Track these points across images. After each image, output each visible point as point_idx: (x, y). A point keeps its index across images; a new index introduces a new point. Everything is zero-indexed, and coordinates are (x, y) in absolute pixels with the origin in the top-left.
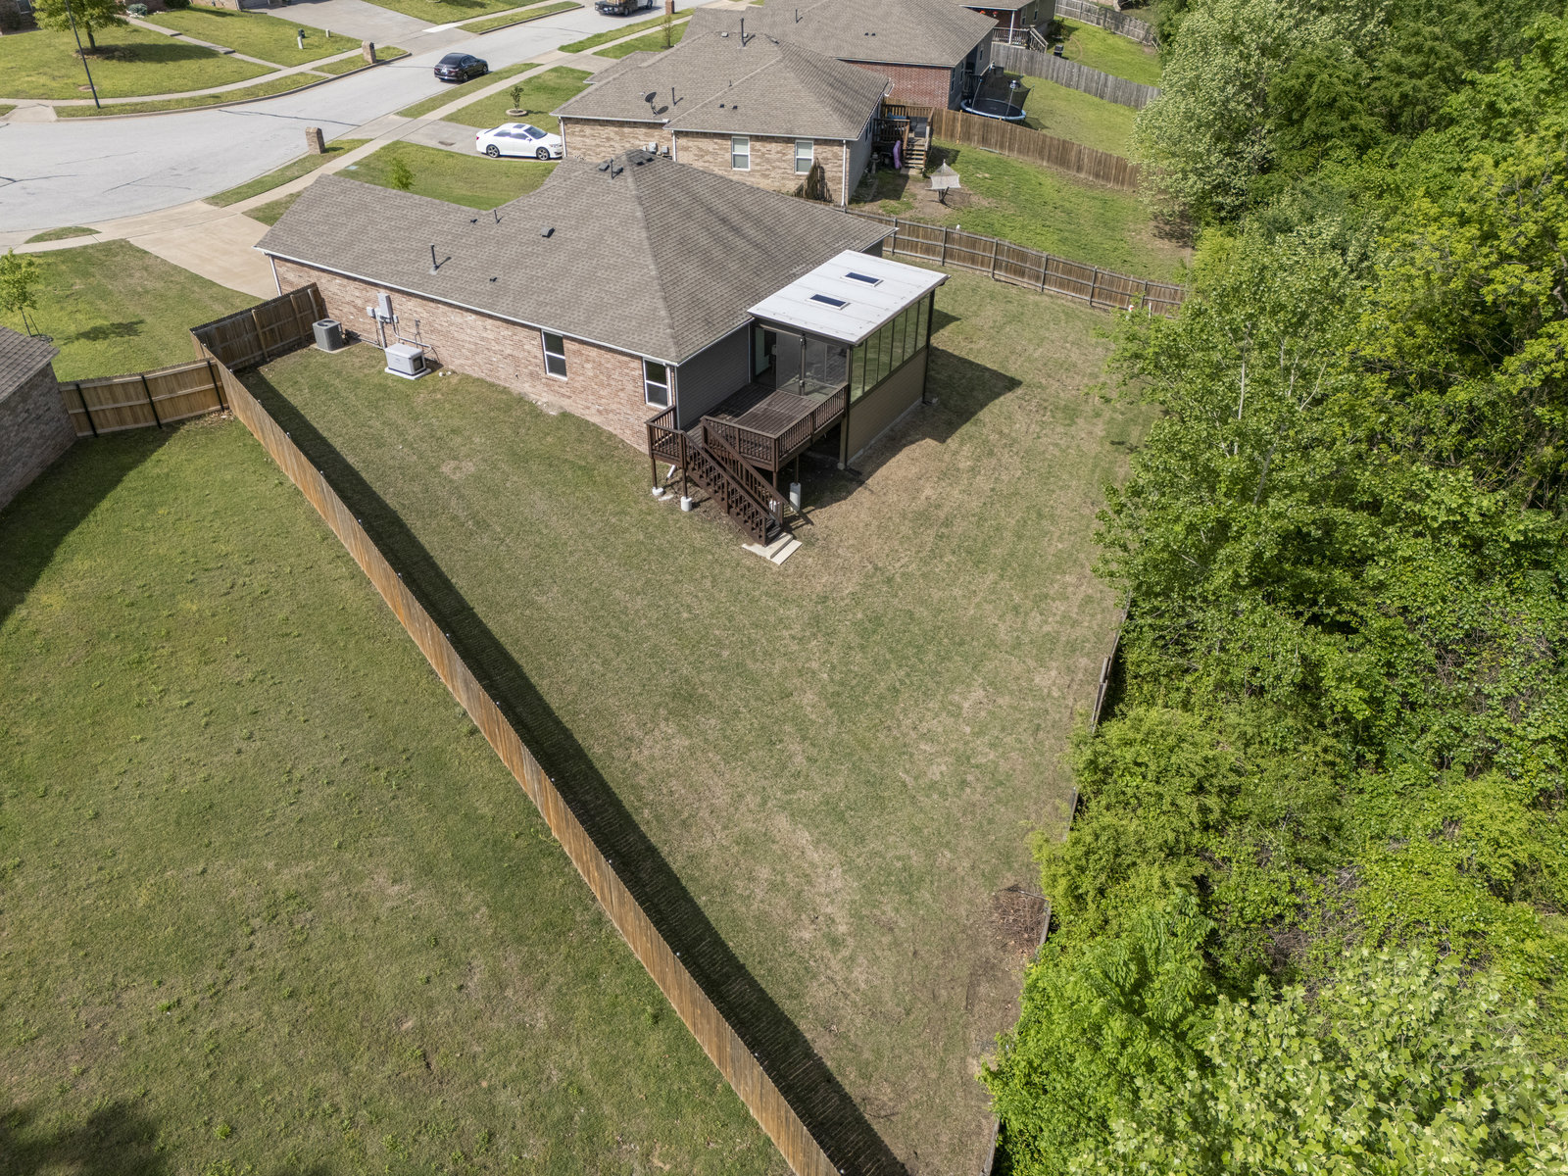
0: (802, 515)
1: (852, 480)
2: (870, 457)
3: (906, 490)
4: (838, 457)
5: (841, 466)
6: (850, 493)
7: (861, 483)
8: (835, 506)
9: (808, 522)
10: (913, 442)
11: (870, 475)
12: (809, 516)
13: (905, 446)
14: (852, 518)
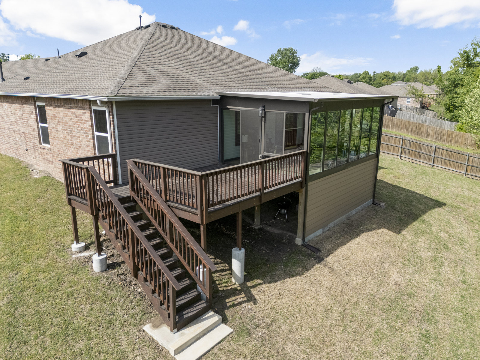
0: (245, 289)
1: (309, 256)
2: (329, 237)
3: (370, 272)
4: (296, 233)
5: (299, 241)
6: (307, 269)
7: (320, 260)
8: (288, 282)
9: (251, 299)
10: (369, 230)
11: (330, 252)
12: (254, 292)
13: (363, 232)
14: (308, 299)
